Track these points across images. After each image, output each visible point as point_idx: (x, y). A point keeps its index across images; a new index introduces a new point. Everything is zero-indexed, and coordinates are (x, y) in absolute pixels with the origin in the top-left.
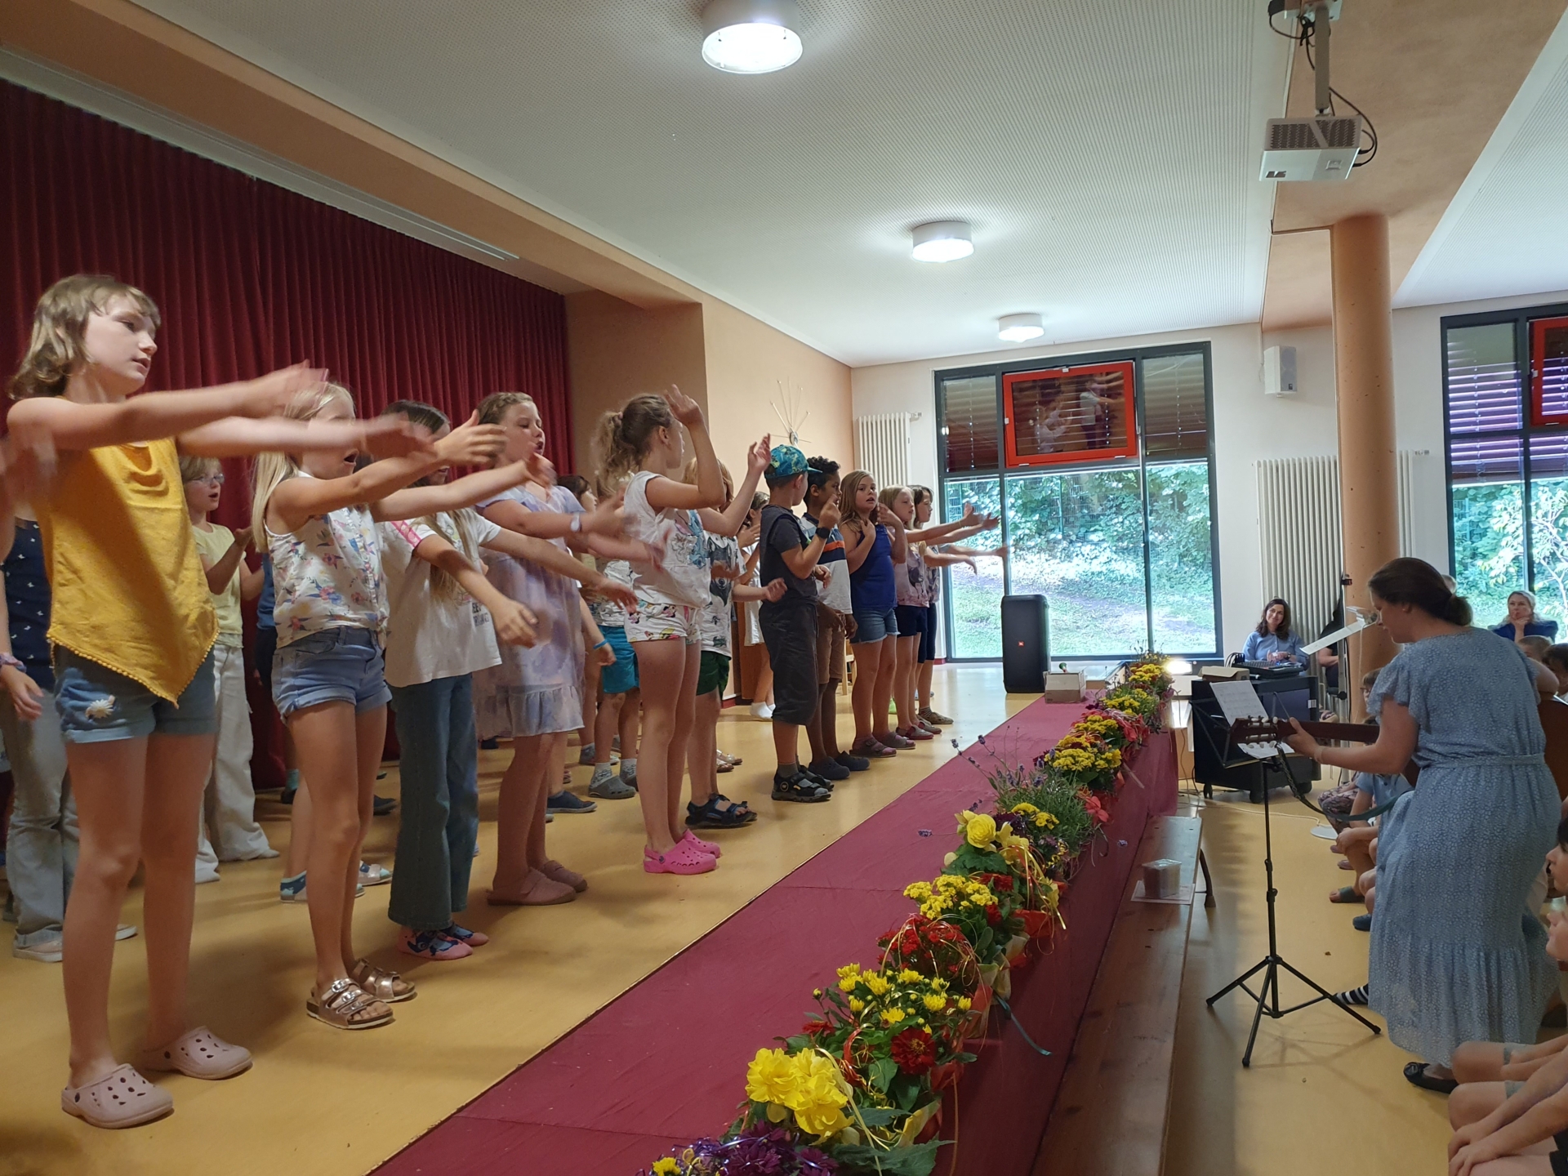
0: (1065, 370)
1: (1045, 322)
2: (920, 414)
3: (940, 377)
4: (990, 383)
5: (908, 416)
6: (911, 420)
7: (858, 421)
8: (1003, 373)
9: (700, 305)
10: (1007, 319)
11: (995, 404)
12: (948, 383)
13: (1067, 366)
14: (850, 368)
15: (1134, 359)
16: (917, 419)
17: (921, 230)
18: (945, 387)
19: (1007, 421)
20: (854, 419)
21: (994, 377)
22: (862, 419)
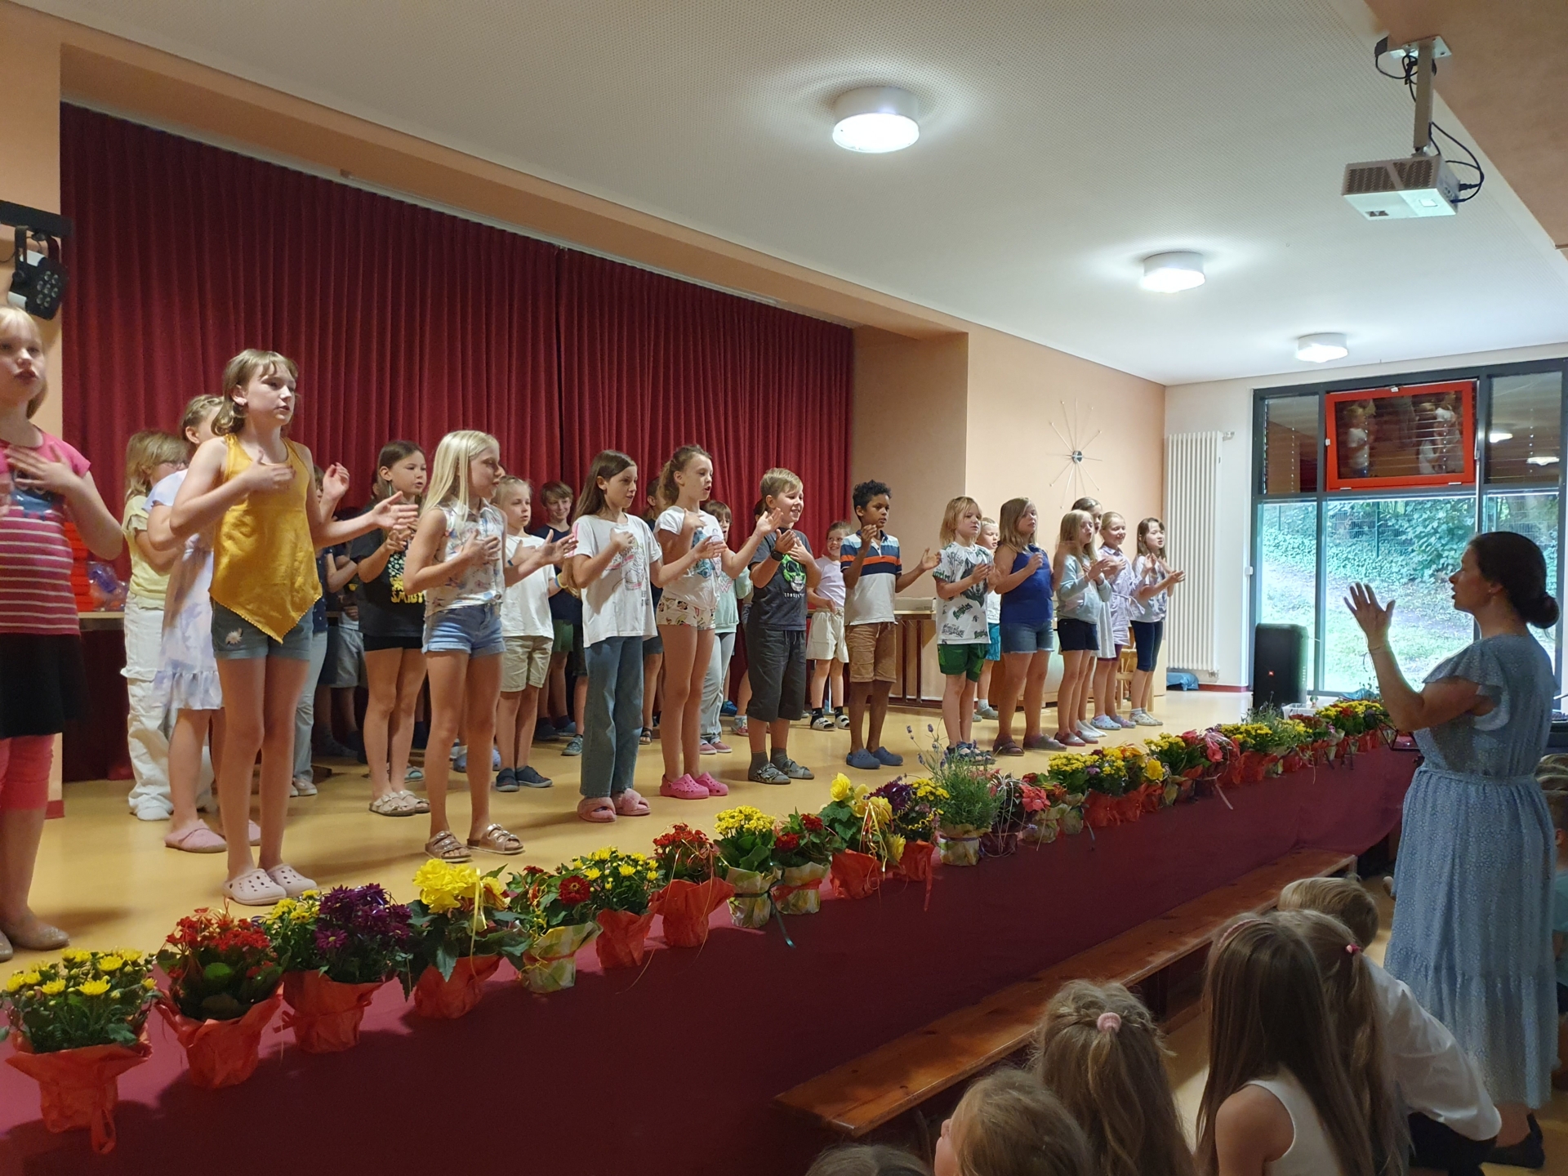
0: (1395, 389)
1: (1349, 343)
2: (1232, 434)
3: (1260, 397)
4: (1313, 401)
5: (1220, 436)
6: (1224, 439)
7: (1168, 439)
8: (1328, 392)
9: (965, 335)
10: (1305, 339)
11: (1316, 425)
12: (1271, 402)
13: (1397, 385)
14: (1164, 386)
15: (1478, 377)
16: (1230, 439)
17: (1151, 260)
18: (1268, 405)
19: (1328, 442)
20: (1165, 437)
21: (1317, 397)
22: (1171, 437)
